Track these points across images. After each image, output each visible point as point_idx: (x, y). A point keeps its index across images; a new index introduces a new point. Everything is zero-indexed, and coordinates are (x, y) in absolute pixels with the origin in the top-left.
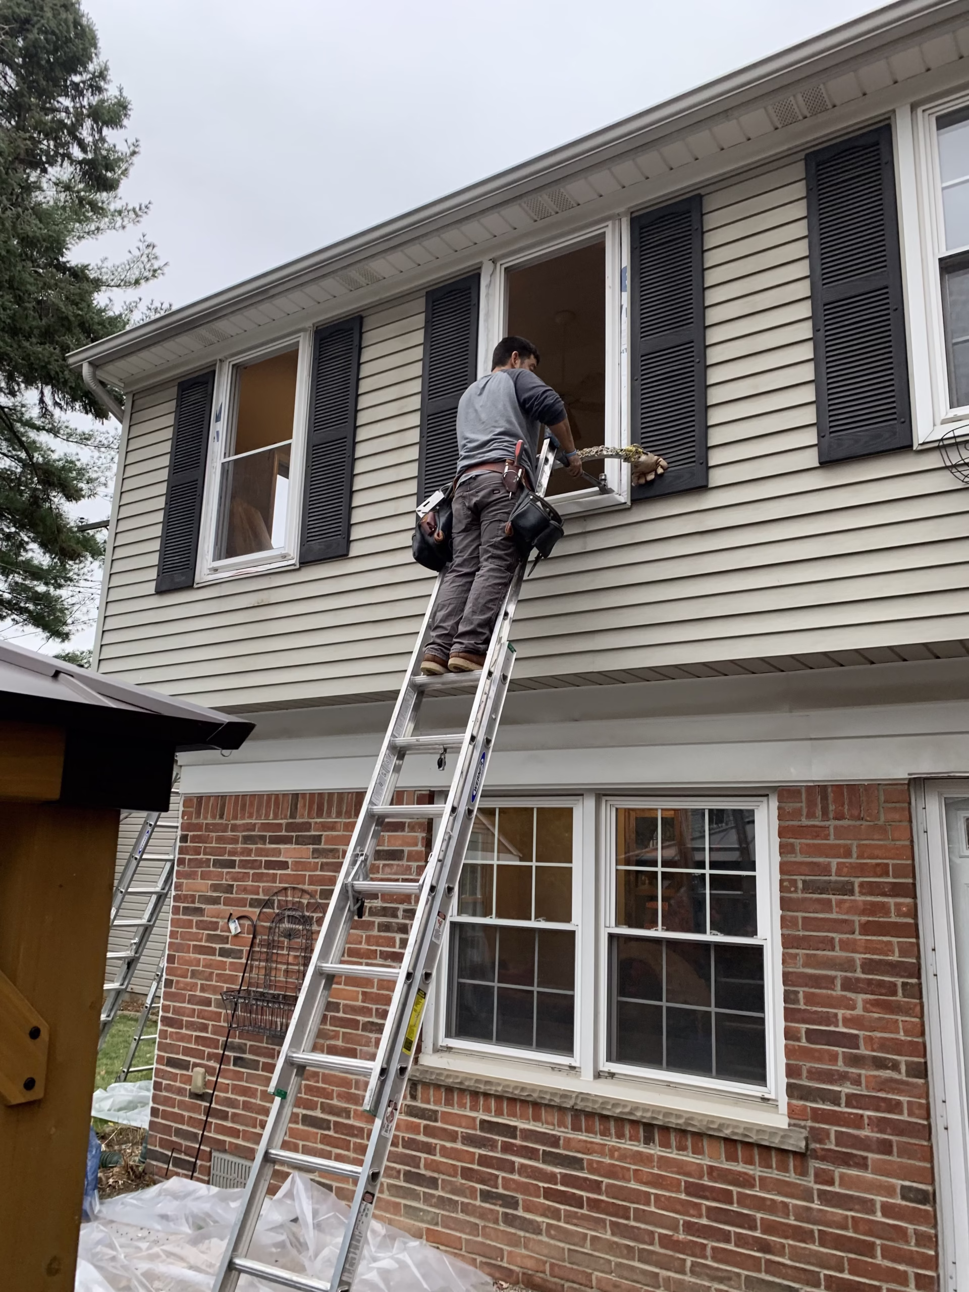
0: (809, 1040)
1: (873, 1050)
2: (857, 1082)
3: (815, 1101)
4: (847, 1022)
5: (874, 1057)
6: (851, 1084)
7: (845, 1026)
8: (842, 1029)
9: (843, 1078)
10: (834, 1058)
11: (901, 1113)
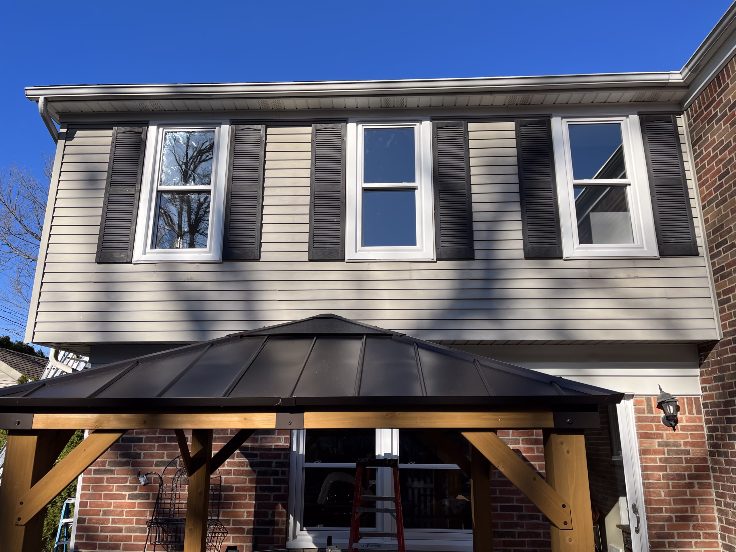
0: (501, 510)
1: (529, 512)
2: (522, 527)
3: (505, 537)
4: (518, 501)
5: (530, 515)
6: (520, 528)
7: (517, 502)
8: (515, 504)
9: (516, 525)
10: (512, 517)
11: (541, 537)
